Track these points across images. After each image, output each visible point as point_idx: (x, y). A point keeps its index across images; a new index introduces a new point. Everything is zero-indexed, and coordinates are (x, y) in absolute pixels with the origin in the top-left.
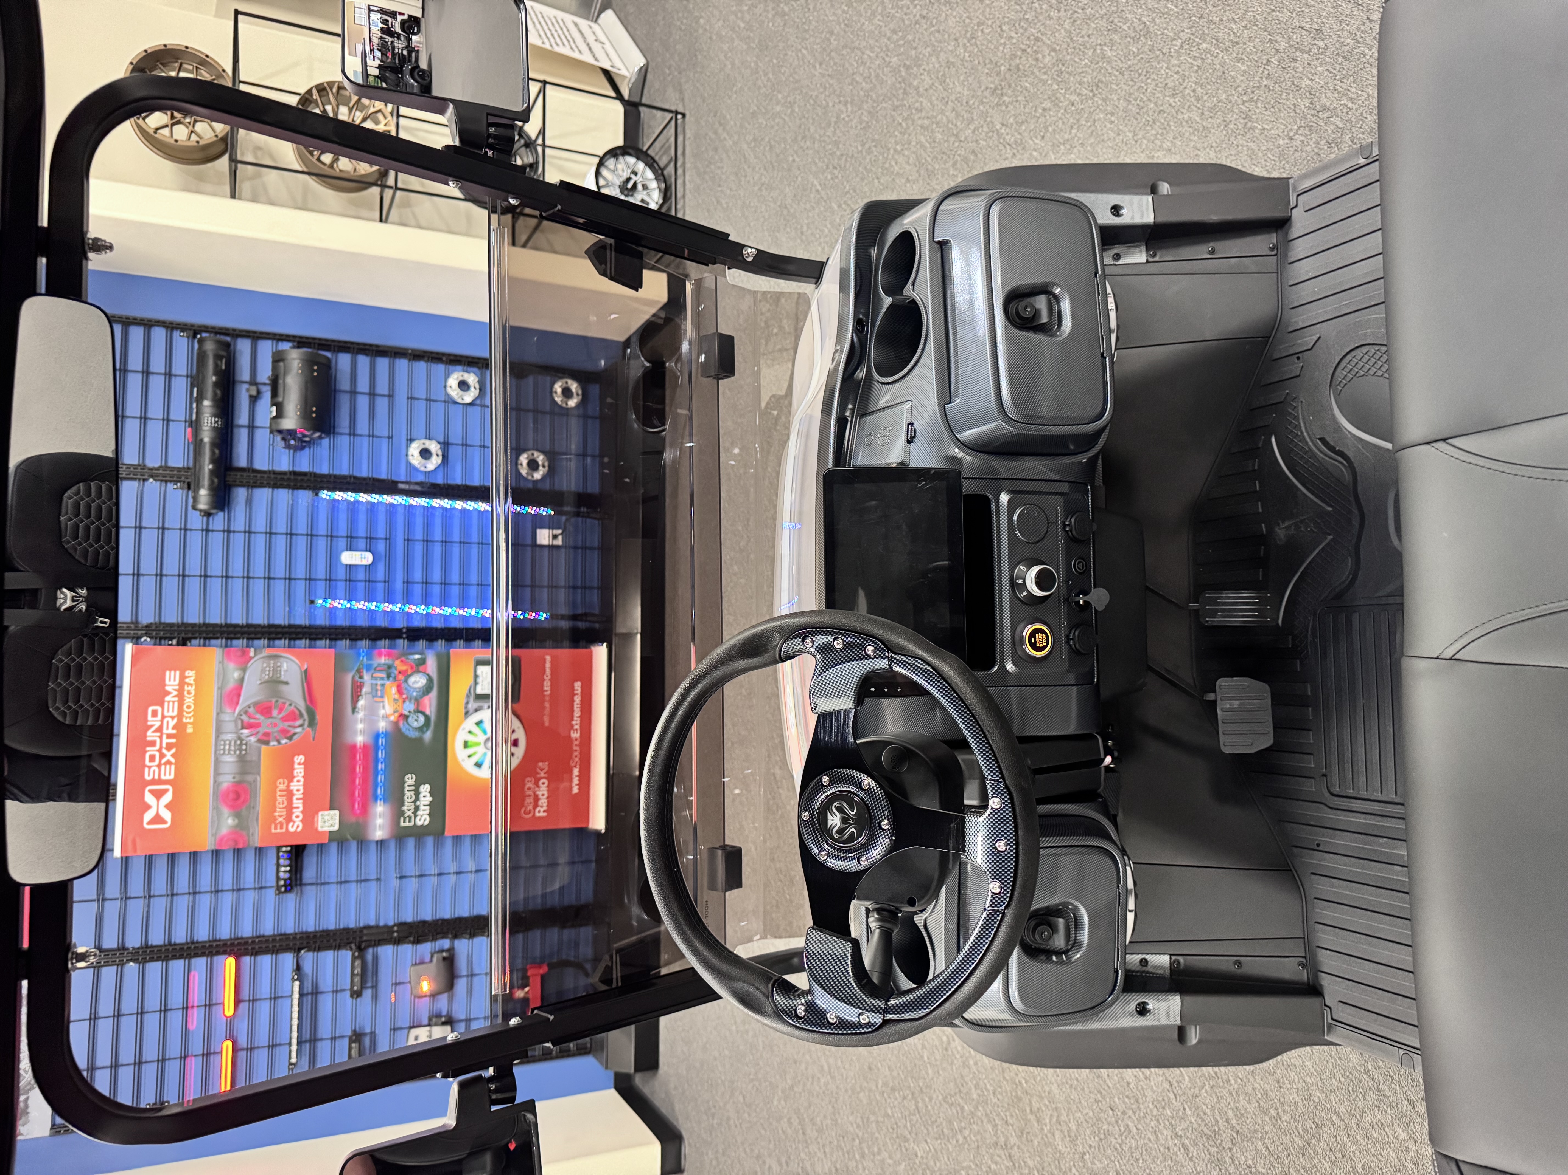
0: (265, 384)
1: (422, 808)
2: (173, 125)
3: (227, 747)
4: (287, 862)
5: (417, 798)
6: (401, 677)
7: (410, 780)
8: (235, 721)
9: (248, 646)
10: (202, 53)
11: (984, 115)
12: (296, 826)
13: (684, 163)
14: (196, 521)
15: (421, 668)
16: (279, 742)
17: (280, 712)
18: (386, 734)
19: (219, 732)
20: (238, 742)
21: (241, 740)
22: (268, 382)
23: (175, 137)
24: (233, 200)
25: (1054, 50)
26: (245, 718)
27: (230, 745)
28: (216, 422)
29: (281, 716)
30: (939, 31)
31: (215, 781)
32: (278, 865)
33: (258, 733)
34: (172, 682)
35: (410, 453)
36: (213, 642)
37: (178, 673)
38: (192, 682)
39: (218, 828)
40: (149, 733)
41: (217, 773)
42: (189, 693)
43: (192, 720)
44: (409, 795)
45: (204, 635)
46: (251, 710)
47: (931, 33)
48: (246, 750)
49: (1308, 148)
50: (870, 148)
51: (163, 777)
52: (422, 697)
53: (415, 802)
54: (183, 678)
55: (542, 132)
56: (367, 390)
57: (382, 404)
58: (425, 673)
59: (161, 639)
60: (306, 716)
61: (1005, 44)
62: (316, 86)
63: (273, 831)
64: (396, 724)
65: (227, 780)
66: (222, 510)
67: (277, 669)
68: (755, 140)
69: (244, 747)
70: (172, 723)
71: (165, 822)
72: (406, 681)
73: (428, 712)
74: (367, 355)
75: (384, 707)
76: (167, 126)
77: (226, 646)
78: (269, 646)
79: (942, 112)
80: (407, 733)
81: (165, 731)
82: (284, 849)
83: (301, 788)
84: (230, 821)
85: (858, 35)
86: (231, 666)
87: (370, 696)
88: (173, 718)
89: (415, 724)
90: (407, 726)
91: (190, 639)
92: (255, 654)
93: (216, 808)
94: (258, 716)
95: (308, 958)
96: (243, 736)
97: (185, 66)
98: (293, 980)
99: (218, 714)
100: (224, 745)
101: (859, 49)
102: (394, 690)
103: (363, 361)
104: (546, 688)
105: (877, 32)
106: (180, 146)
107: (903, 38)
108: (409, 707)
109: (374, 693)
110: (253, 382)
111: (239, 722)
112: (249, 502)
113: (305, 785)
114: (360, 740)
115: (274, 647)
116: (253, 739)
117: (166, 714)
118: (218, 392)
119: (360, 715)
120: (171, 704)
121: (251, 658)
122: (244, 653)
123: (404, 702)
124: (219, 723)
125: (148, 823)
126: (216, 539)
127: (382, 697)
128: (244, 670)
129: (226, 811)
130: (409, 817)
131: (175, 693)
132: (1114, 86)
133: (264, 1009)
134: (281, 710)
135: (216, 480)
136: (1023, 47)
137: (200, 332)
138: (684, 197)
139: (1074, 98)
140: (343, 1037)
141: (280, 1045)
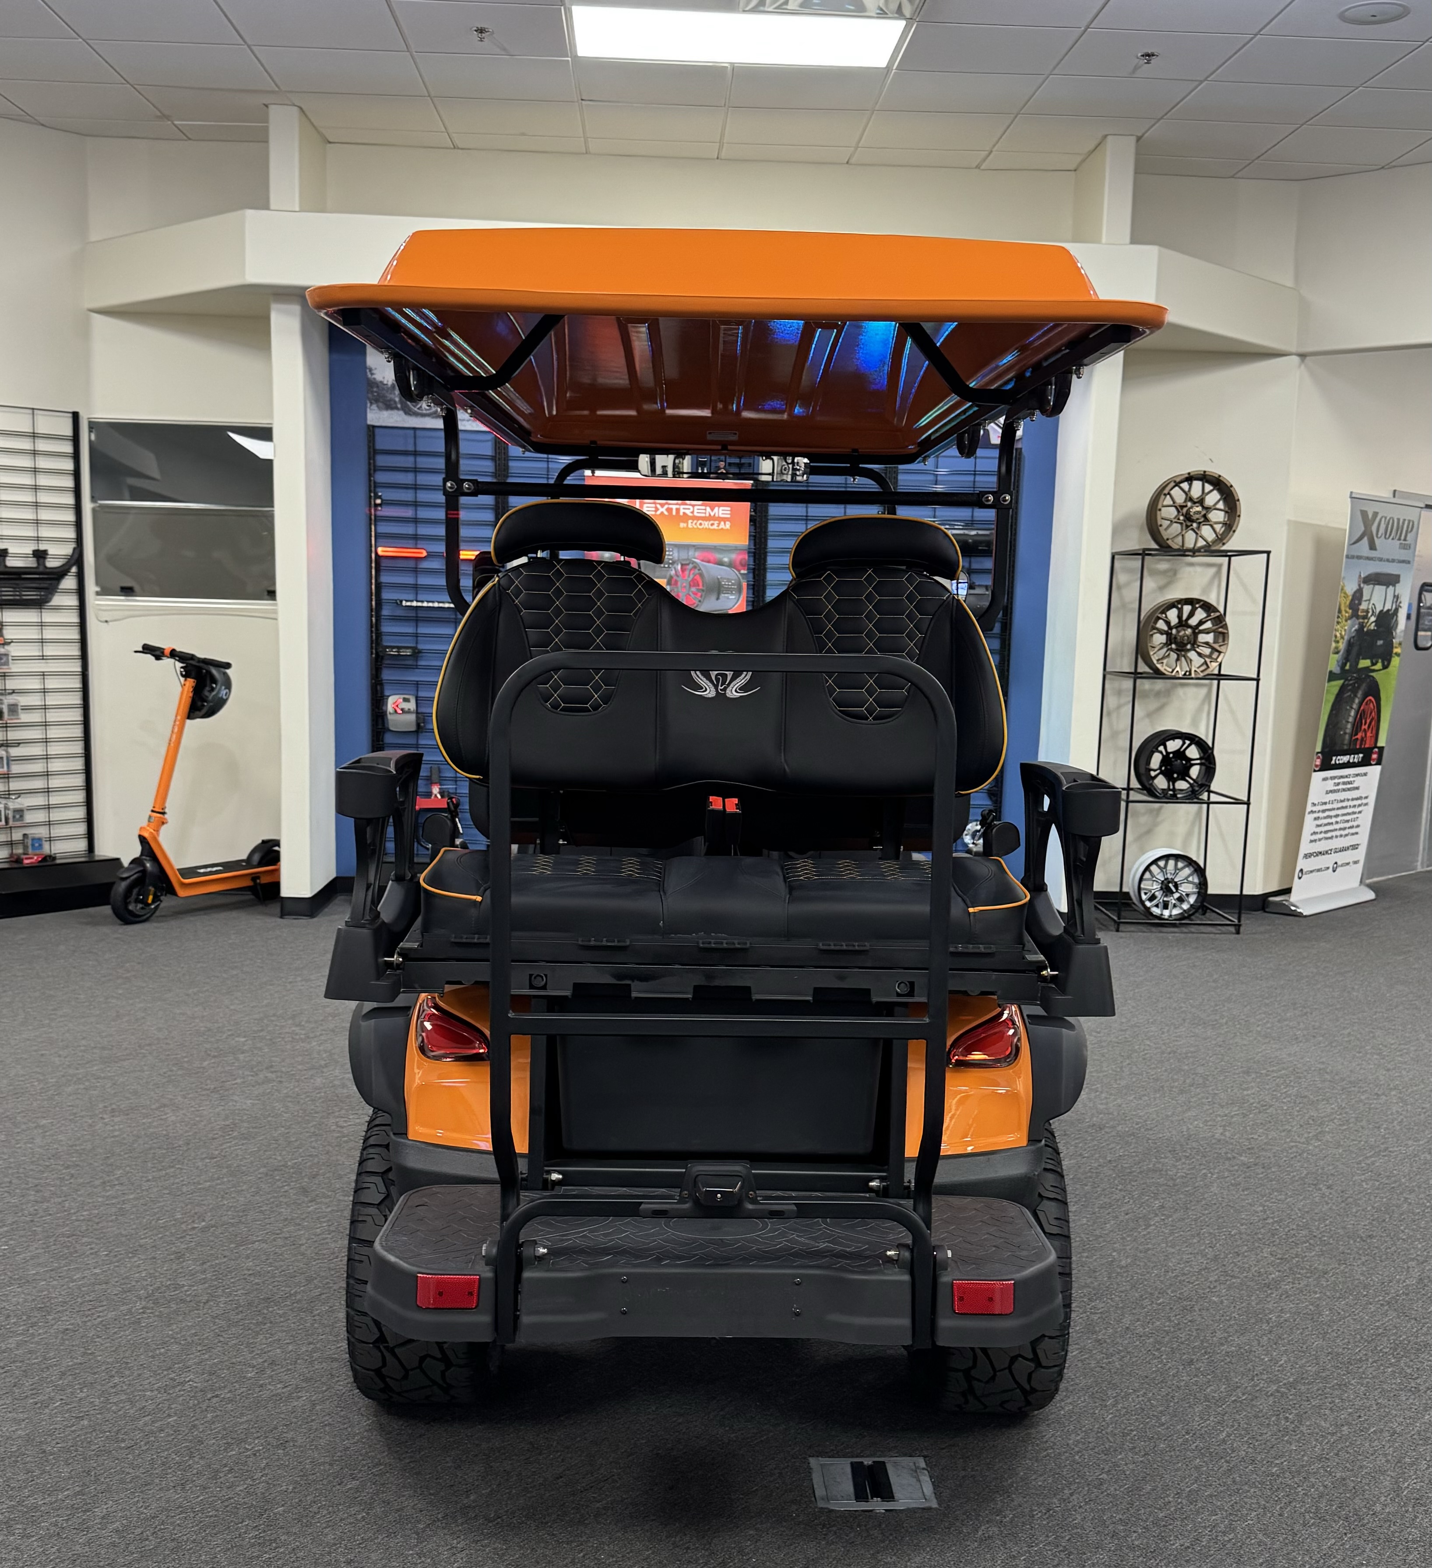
8: (688, 559)
9: (748, 569)
10: (1237, 527)
26: (691, 566)
33: (678, 576)
34: (721, 512)
37: (729, 516)
38: (721, 527)
42: (712, 525)
43: (690, 526)
45: (757, 535)
46: (696, 571)
54: (725, 520)
55: (1216, 803)
67: (729, 591)
70: (688, 512)
76: (1173, 502)
86: (733, 556)
88: (692, 512)
91: (755, 525)
92: (741, 575)
94: (692, 576)
97: (1225, 515)
99: (694, 546)
106: (1159, 513)
111: (686, 562)
115: (748, 589)
116: (673, 572)
117: (696, 507)
121: (739, 571)
122: (743, 565)
124: (687, 547)
128: (731, 565)
131: (712, 514)
134: (695, 594)
140: (417, 643)
141: (417, 594)
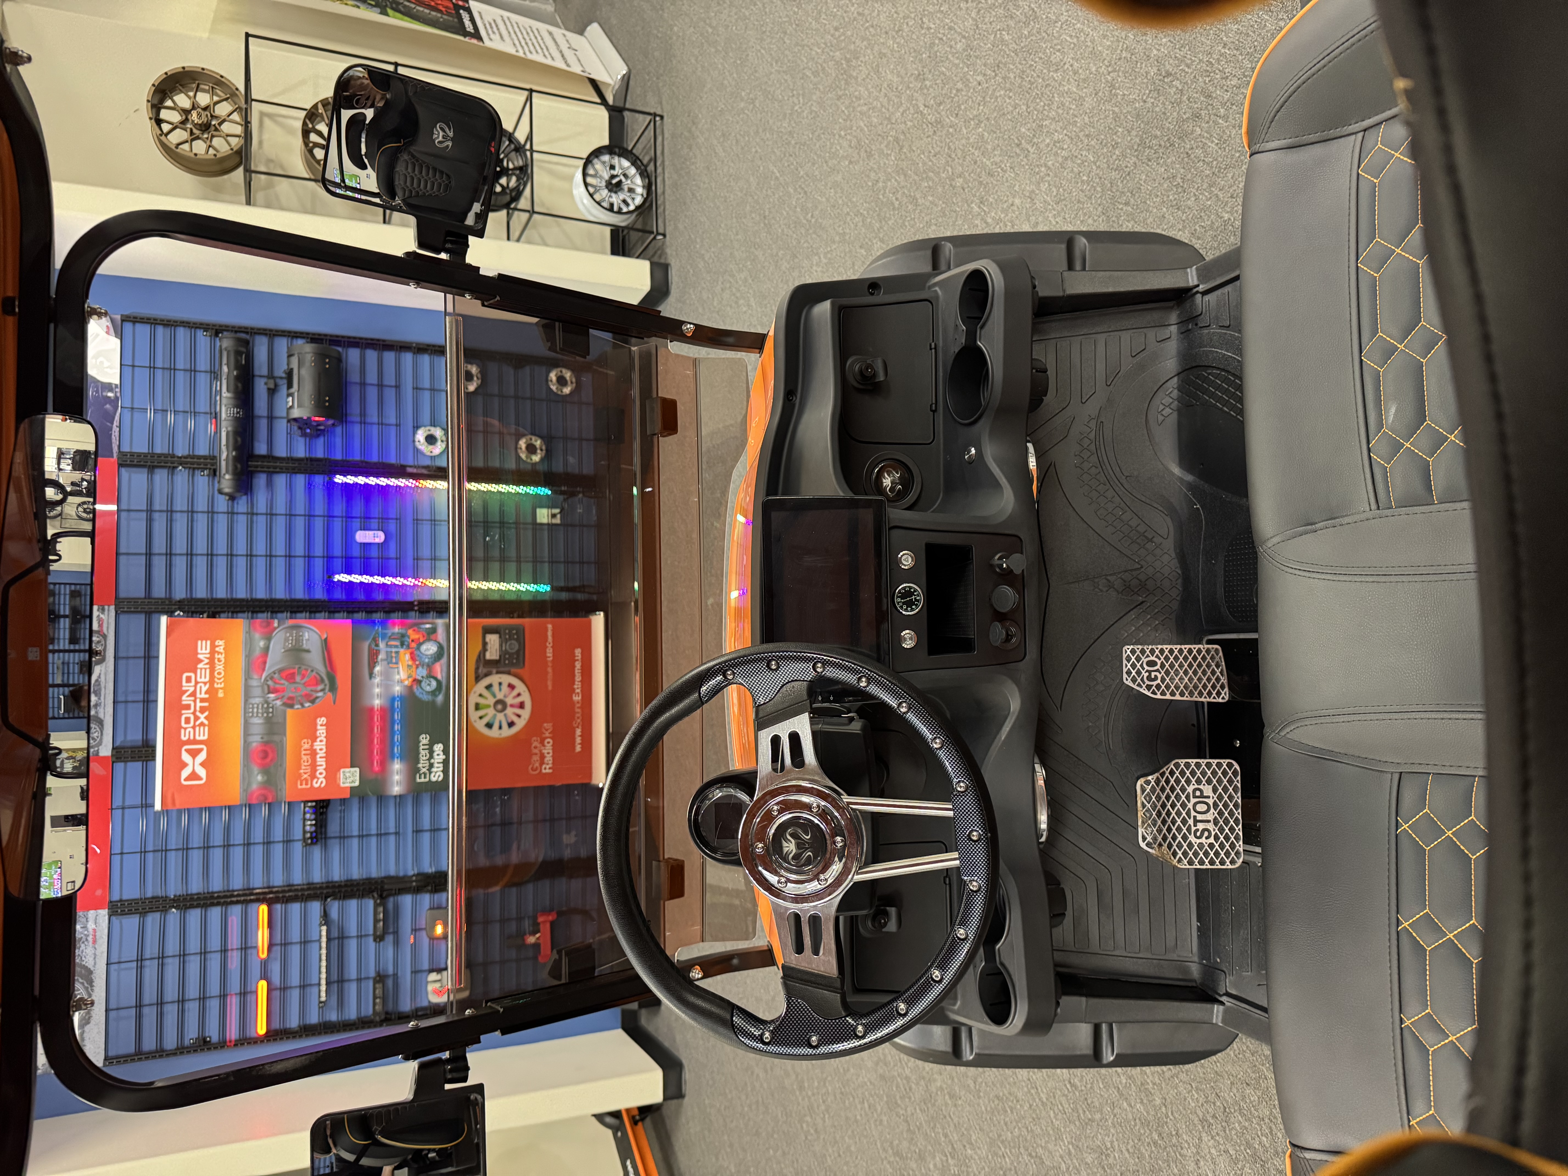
0: (281, 378)
1: (436, 765)
2: (192, 140)
3: (255, 710)
4: (313, 817)
5: (431, 757)
6: (414, 645)
7: (424, 739)
8: (262, 686)
9: (272, 618)
10: (218, 74)
11: (911, 98)
12: (320, 782)
13: (663, 162)
14: (222, 503)
15: (432, 636)
16: (303, 706)
17: (302, 678)
18: (402, 698)
19: (247, 696)
20: (265, 706)
21: (268, 704)
22: (284, 375)
23: (194, 151)
24: (248, 207)
25: (964, 37)
26: (270, 683)
27: (258, 708)
28: (238, 413)
29: (303, 681)
30: (872, 26)
31: (245, 741)
32: (304, 820)
33: (283, 697)
34: (204, 651)
35: (417, 440)
36: (240, 615)
37: (209, 642)
38: (222, 651)
39: (249, 784)
40: (184, 698)
41: (247, 734)
42: (219, 660)
43: (222, 685)
44: (423, 754)
45: (232, 609)
46: (276, 676)
47: (867, 28)
48: (272, 712)
49: (1157, 109)
50: (819, 136)
51: (197, 738)
52: (433, 664)
53: (429, 759)
54: (213, 646)
55: (530, 137)
56: (375, 382)
57: (390, 395)
58: (435, 641)
59: (193, 612)
60: (327, 681)
61: (925, 33)
62: (321, 101)
63: (300, 787)
64: (410, 688)
65: (256, 740)
66: (246, 494)
67: (299, 639)
68: (723, 135)
69: (271, 710)
70: (204, 689)
71: (200, 778)
72: (418, 648)
73: (439, 677)
74: (375, 349)
75: (398, 673)
76: (187, 142)
77: (252, 618)
78: (291, 618)
79: (877, 99)
80: (421, 696)
81: (198, 695)
82: (310, 804)
83: (324, 747)
84: (259, 778)
85: (807, 33)
86: (257, 636)
87: (385, 663)
88: (205, 683)
89: (428, 689)
90: (420, 690)
91: (219, 613)
92: (279, 626)
93: (246, 766)
94: (283, 681)
95: (334, 907)
96: (270, 700)
97: (202, 86)
98: (321, 925)
99: (246, 680)
100: (253, 708)
101: (808, 46)
102: (408, 657)
103: (371, 355)
104: (548, 655)
105: (822, 30)
106: (199, 159)
107: (843, 34)
108: (422, 672)
109: (389, 659)
110: (271, 376)
111: (266, 688)
112: (270, 484)
113: (327, 745)
114: (377, 703)
115: (295, 618)
116: (279, 703)
117: (199, 680)
118: (240, 385)
119: (377, 680)
120: (203, 671)
121: (275, 629)
122: (269, 624)
123: (417, 667)
124: (247, 688)
125: (185, 780)
126: (241, 522)
127: (397, 663)
128: (269, 639)
129: (255, 769)
130: (425, 774)
131: (207, 661)
132: (1011, 67)
133: (295, 952)
134: (303, 677)
135: (239, 466)
136: (940, 36)
137: (222, 331)
138: (664, 193)
139: (979, 78)
140: (368, 978)
141: (311, 985)
